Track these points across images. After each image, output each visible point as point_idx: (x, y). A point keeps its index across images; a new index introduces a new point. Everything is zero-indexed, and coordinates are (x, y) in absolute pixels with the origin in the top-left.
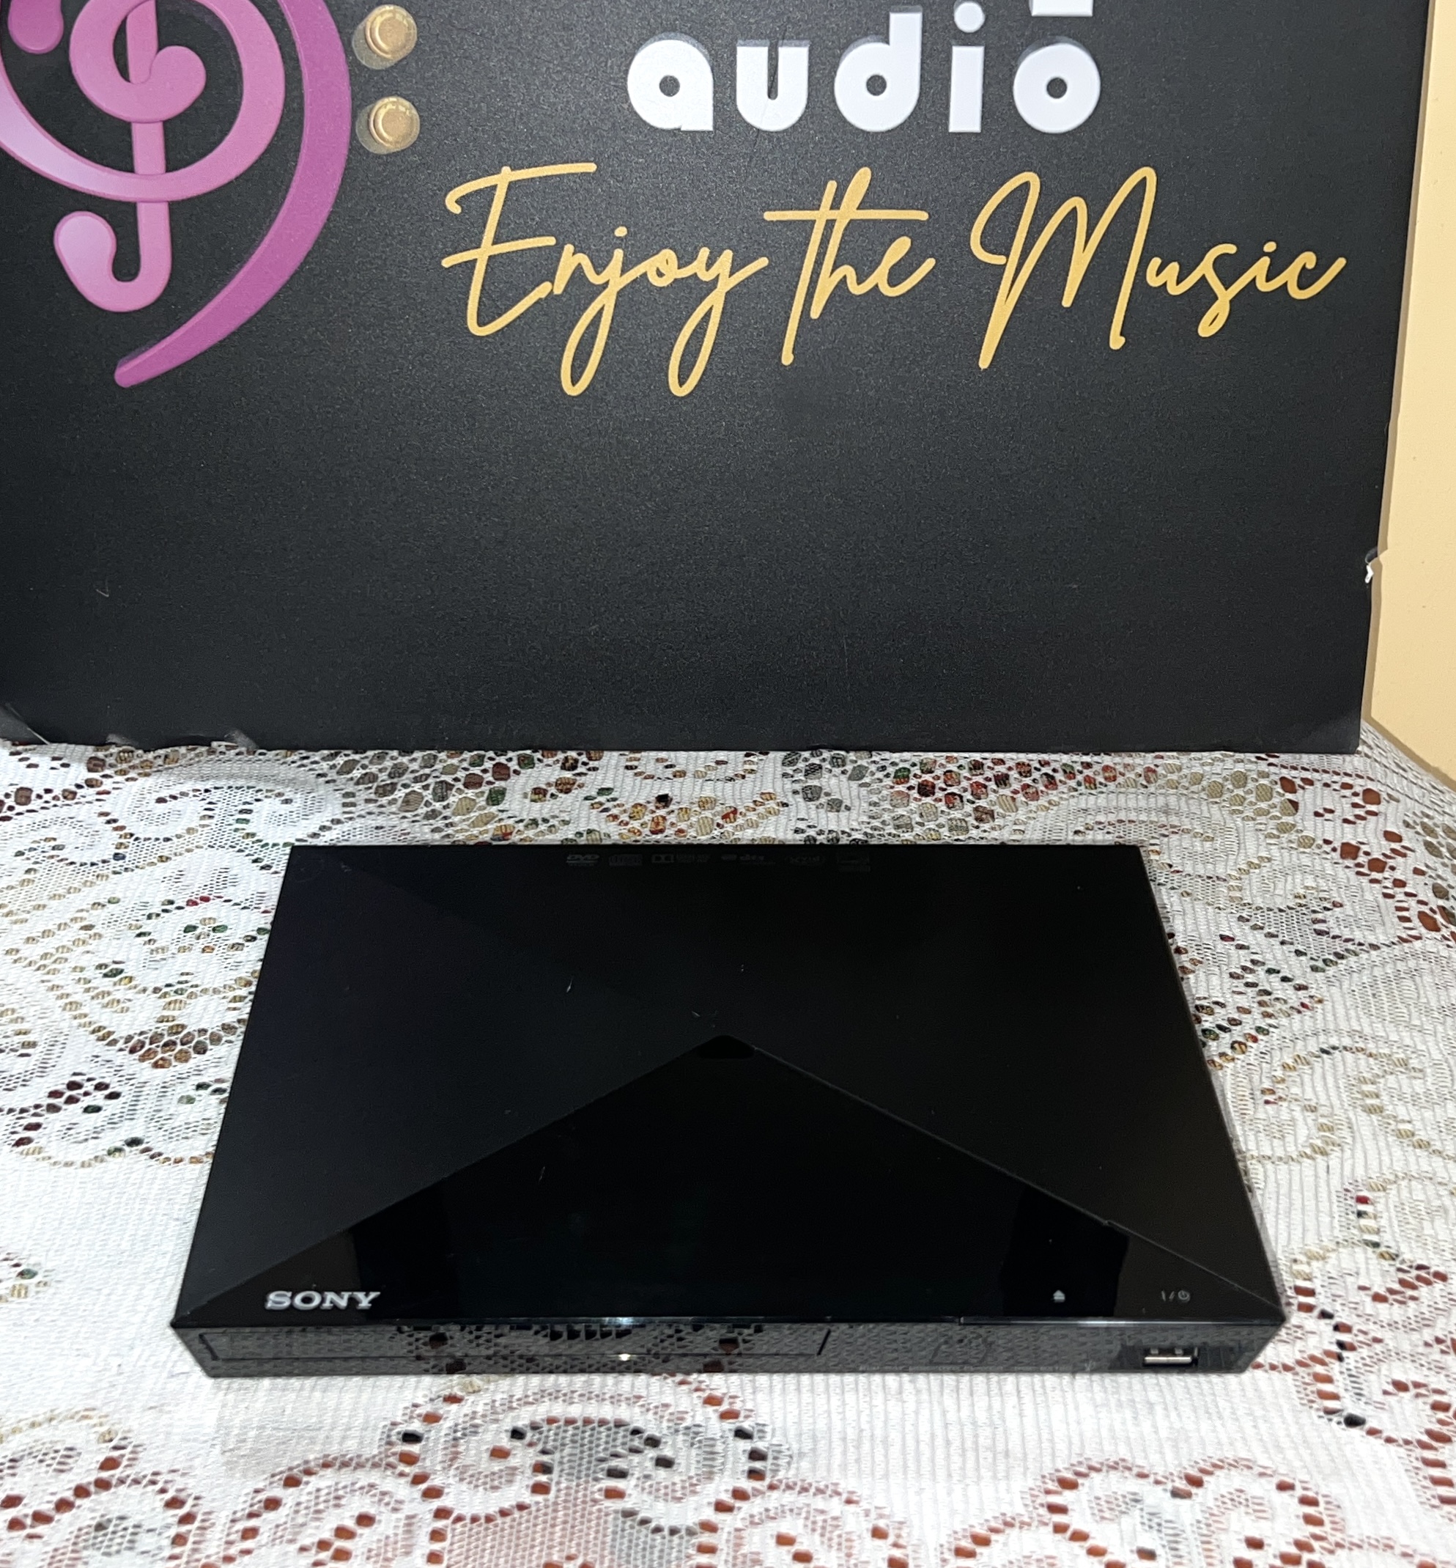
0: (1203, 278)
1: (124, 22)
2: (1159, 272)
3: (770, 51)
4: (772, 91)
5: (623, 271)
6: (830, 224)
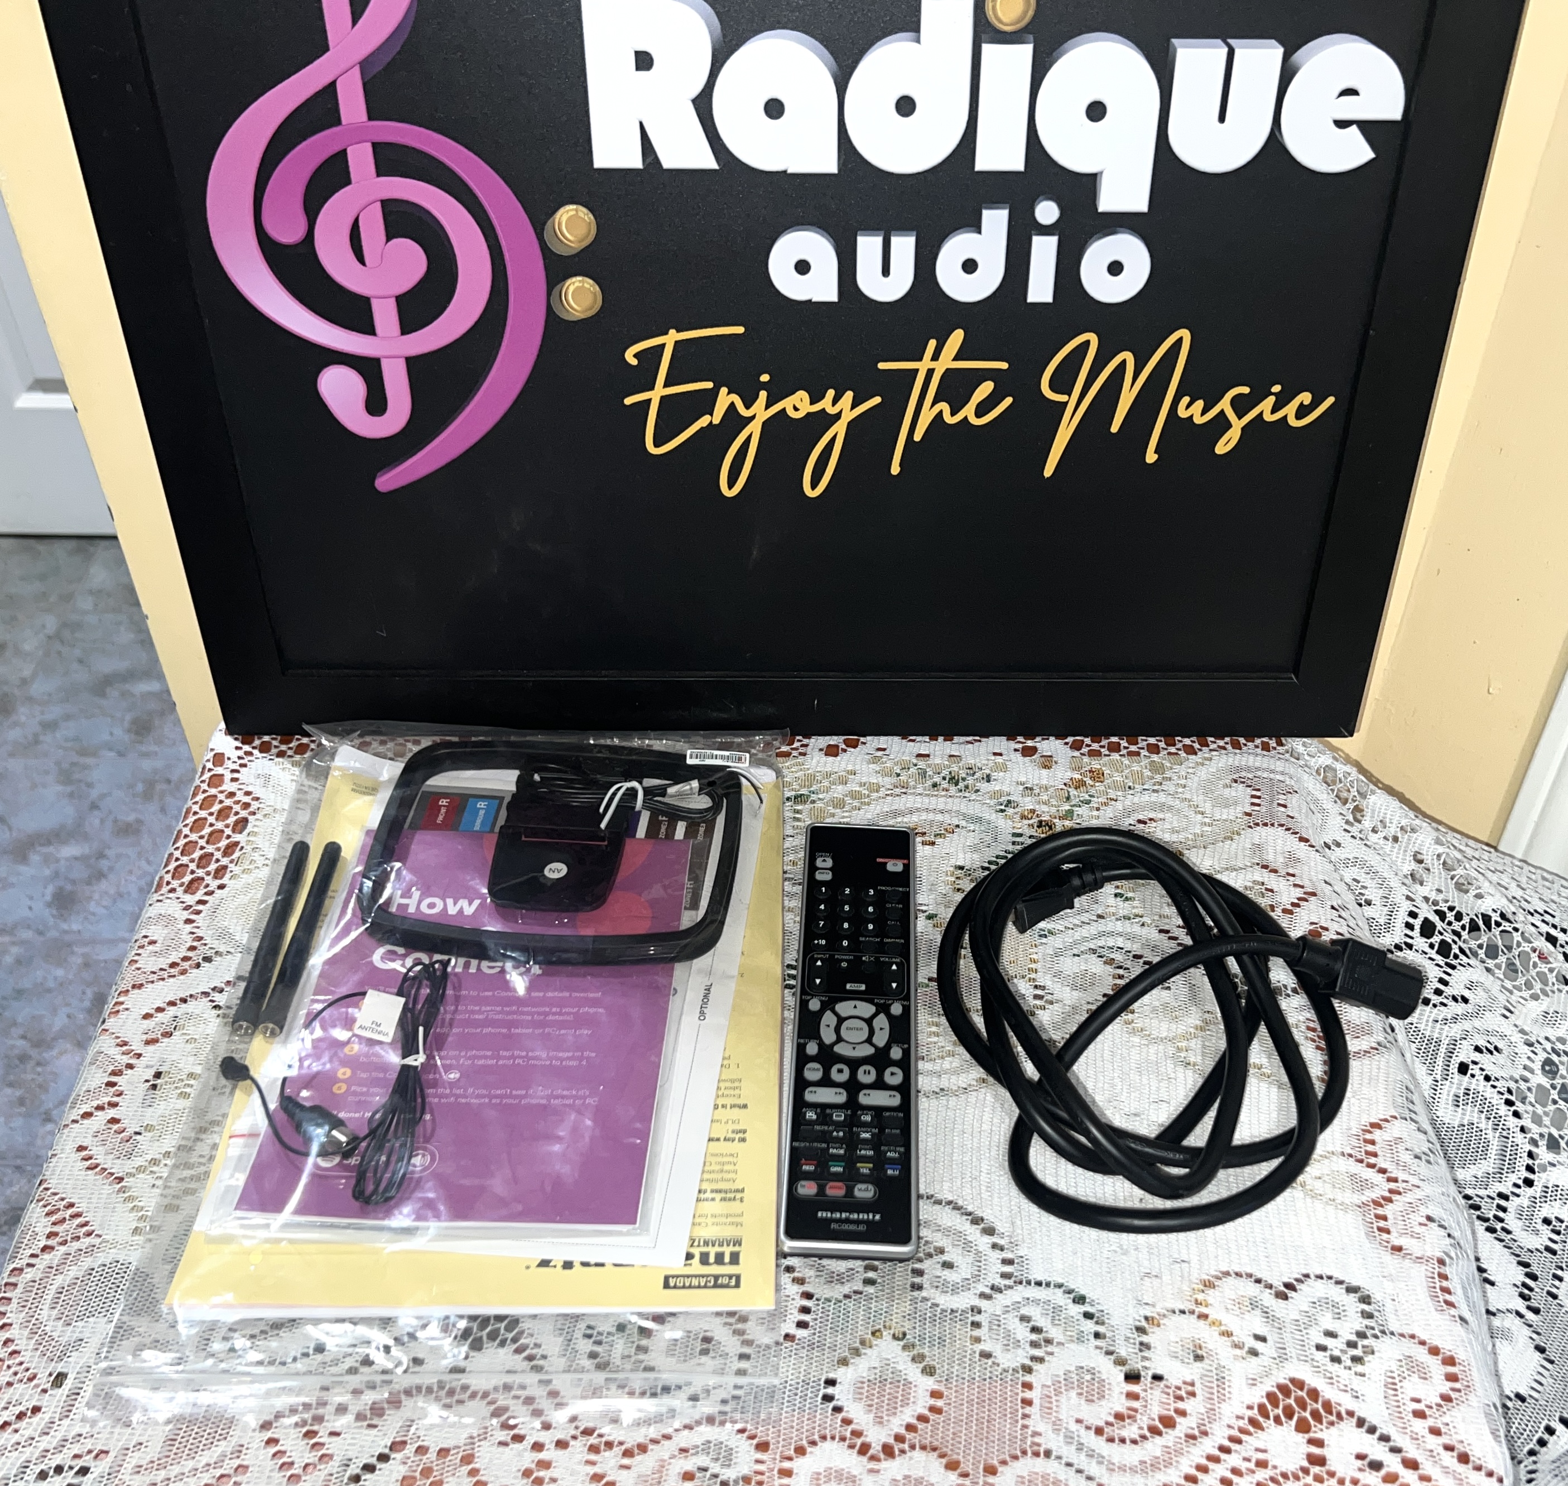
0: (1222, 411)
1: (357, 218)
2: (1188, 407)
4: (886, 271)
5: (767, 408)
6: (930, 372)
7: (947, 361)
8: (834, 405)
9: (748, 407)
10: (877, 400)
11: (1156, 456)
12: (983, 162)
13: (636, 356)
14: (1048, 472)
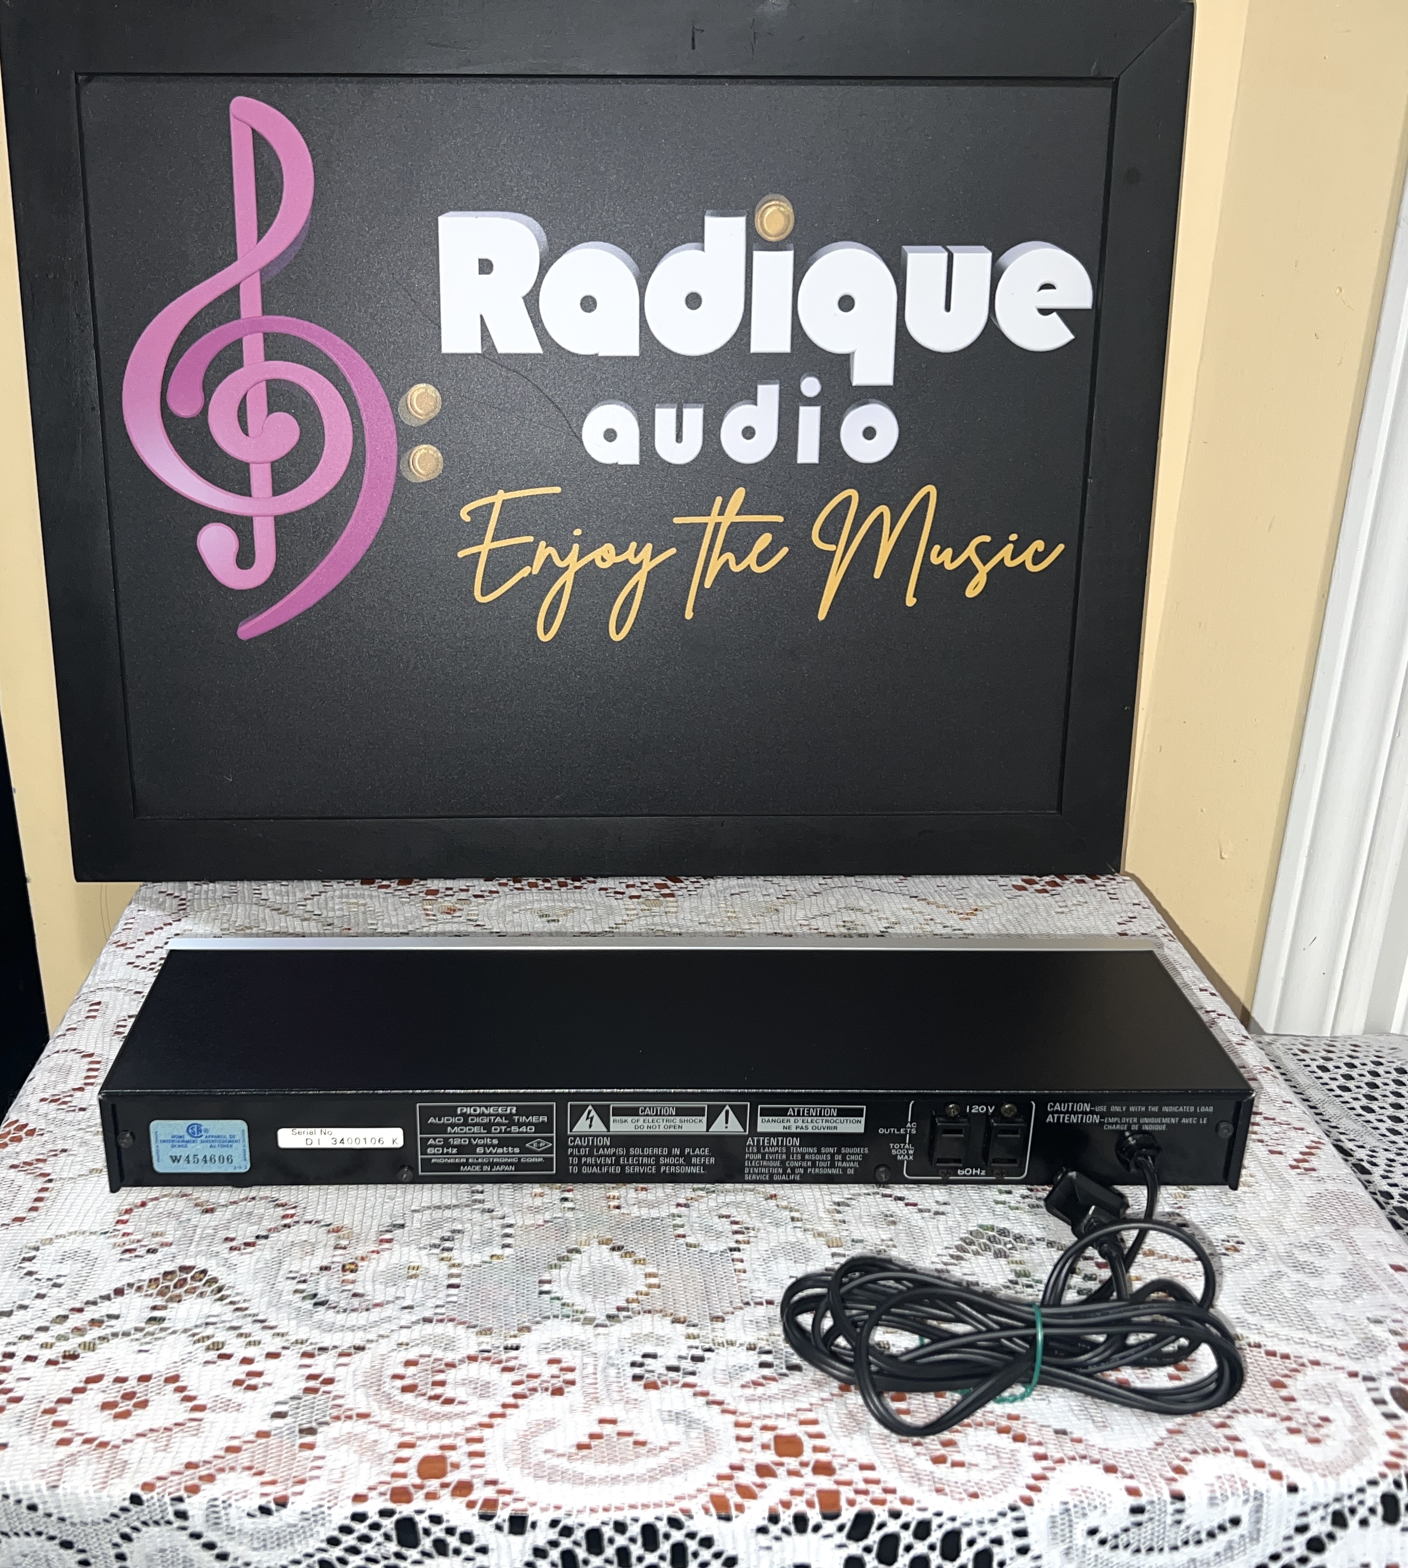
0: (969, 558)
1: (245, 395)
2: (939, 555)
3: (677, 411)
4: (679, 438)
5: (579, 558)
6: (717, 526)
7: (731, 515)
8: (636, 555)
9: (562, 558)
10: (673, 551)
11: (915, 600)
12: (758, 345)
13: (469, 513)
14: (822, 615)
